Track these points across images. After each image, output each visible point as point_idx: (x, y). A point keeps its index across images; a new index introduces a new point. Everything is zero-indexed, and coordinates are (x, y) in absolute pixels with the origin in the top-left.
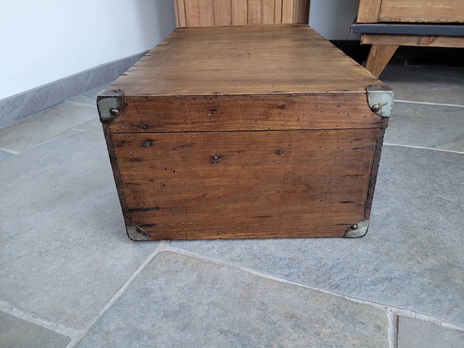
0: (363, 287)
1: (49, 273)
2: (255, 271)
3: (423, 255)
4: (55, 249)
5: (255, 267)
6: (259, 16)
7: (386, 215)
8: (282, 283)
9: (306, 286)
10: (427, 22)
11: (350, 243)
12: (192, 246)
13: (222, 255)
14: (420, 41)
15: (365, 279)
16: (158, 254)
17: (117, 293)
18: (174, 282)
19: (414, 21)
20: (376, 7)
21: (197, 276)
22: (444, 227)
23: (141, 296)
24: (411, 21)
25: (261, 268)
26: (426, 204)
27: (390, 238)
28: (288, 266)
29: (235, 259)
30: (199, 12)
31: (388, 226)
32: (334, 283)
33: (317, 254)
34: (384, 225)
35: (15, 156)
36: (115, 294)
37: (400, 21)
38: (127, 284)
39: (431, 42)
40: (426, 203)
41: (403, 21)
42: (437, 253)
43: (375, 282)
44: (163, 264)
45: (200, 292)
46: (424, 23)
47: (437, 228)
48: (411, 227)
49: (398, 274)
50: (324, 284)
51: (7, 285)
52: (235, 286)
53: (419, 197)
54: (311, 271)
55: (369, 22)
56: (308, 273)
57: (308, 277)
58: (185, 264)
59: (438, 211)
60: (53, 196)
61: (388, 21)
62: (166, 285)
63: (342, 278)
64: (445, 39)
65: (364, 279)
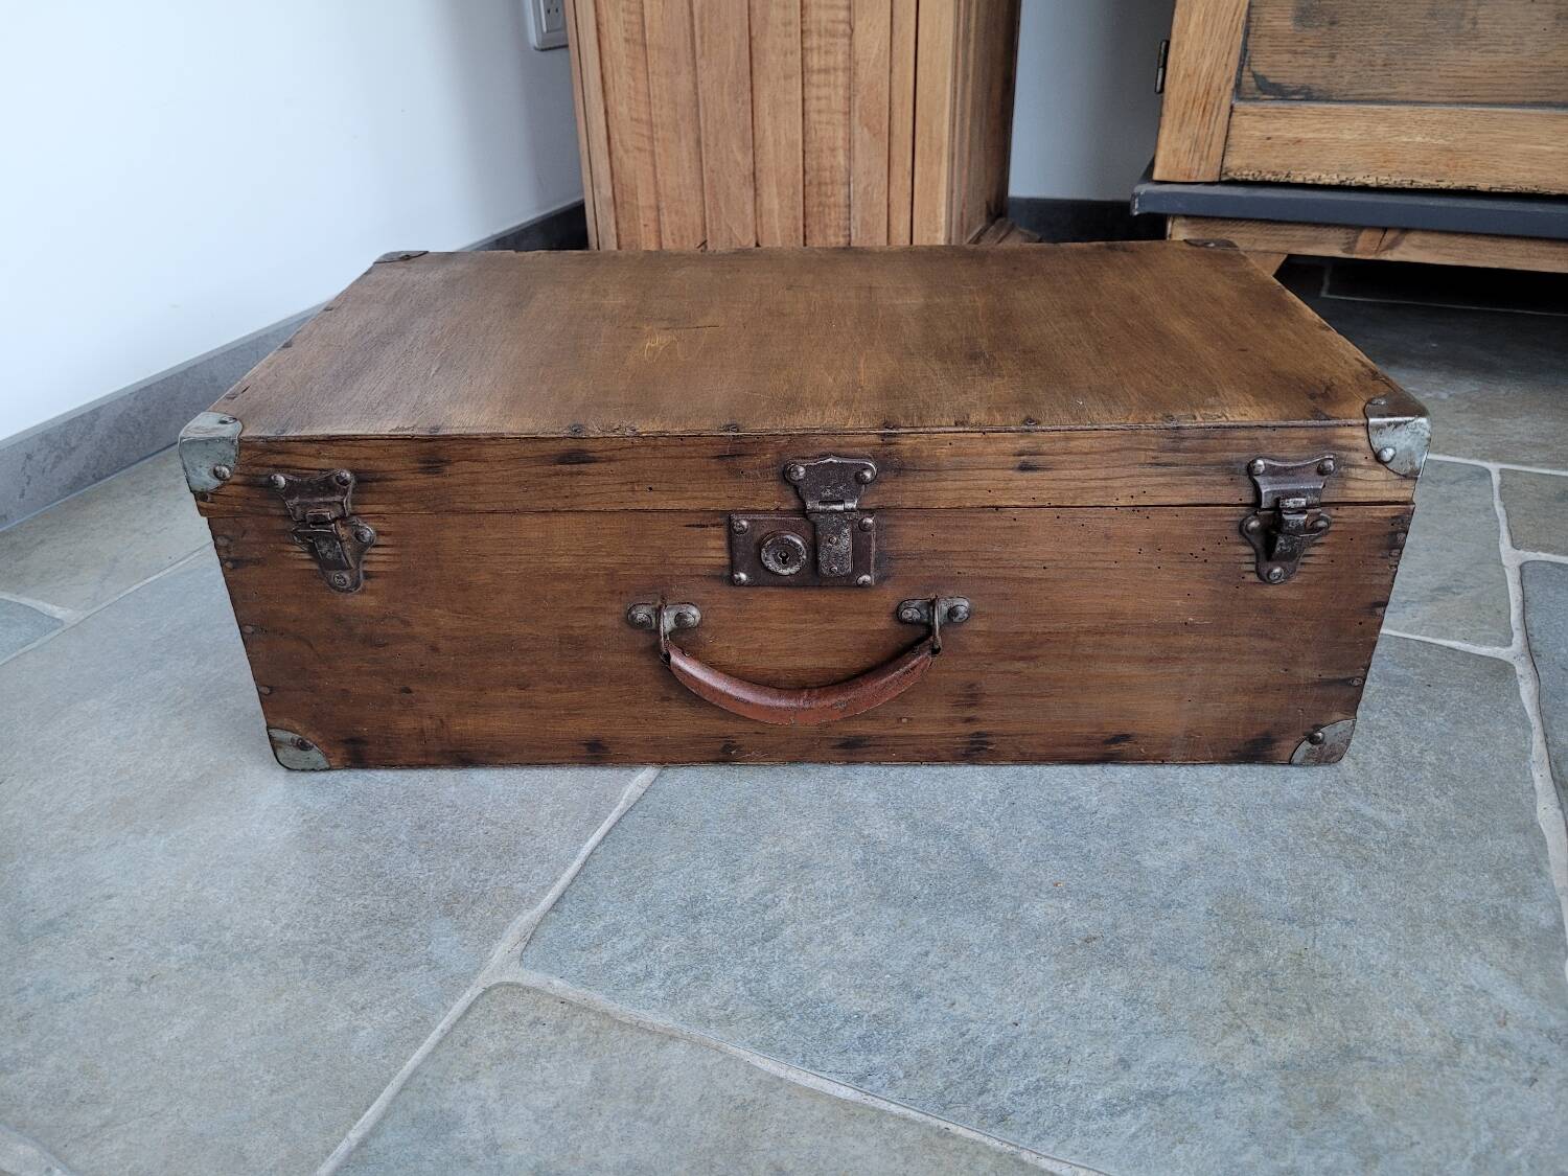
0: (1078, 1122)
1: (159, 1054)
2: (766, 1060)
3: (1271, 1015)
4: (180, 969)
5: (767, 1047)
6: (841, 159)
7: (1181, 870)
8: (844, 1102)
9: (913, 1115)
10: (1375, 185)
11: (1059, 967)
12: (588, 968)
13: (673, 1003)
14: (1355, 241)
15: (1087, 1096)
16: (483, 994)
17: (355, 1124)
18: (525, 1092)
19: (1336, 181)
20: (1213, 134)
21: (593, 1073)
22: (1349, 917)
23: (425, 1138)
24: (1325, 180)
25: (784, 1050)
26: (1306, 832)
27: (1179, 954)
28: (866, 1044)
29: (712, 1016)
30: (651, 139)
31: (1179, 911)
32: (994, 1106)
33: (957, 1005)
34: (1169, 906)
35: (67, 626)
36: (350, 1128)
37: (1291, 179)
38: (389, 1092)
39: (1390, 247)
40: (1309, 828)
41: (1300, 180)
42: (1315, 1010)
43: (1115, 1105)
44: (496, 1028)
45: (599, 1127)
46: (1364, 189)
47: (1327, 919)
48: (1250, 913)
49: (1187, 1080)
50: (963, 1109)
51: (37, 1092)
52: (704, 1108)
53: (1291, 807)
54: (930, 1065)
55: (1193, 180)
56: (922, 1068)
57: (919, 1083)
58: (560, 1029)
59: (1340, 857)
60: (180, 780)
61: (1250, 178)
62: (502, 1102)
63: (1021, 1088)
64: (1433, 239)
65: (1083, 1096)
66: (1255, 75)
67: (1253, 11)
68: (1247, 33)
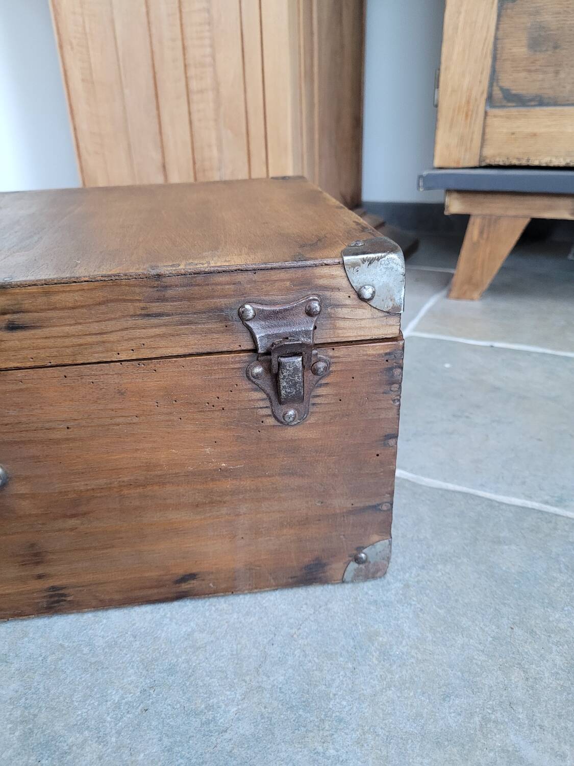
6: (215, 152)
19: (562, 162)
24: (556, 162)
41: (536, 163)
55: (460, 166)
66: (501, 89)
67: (499, 42)
68: (495, 58)
